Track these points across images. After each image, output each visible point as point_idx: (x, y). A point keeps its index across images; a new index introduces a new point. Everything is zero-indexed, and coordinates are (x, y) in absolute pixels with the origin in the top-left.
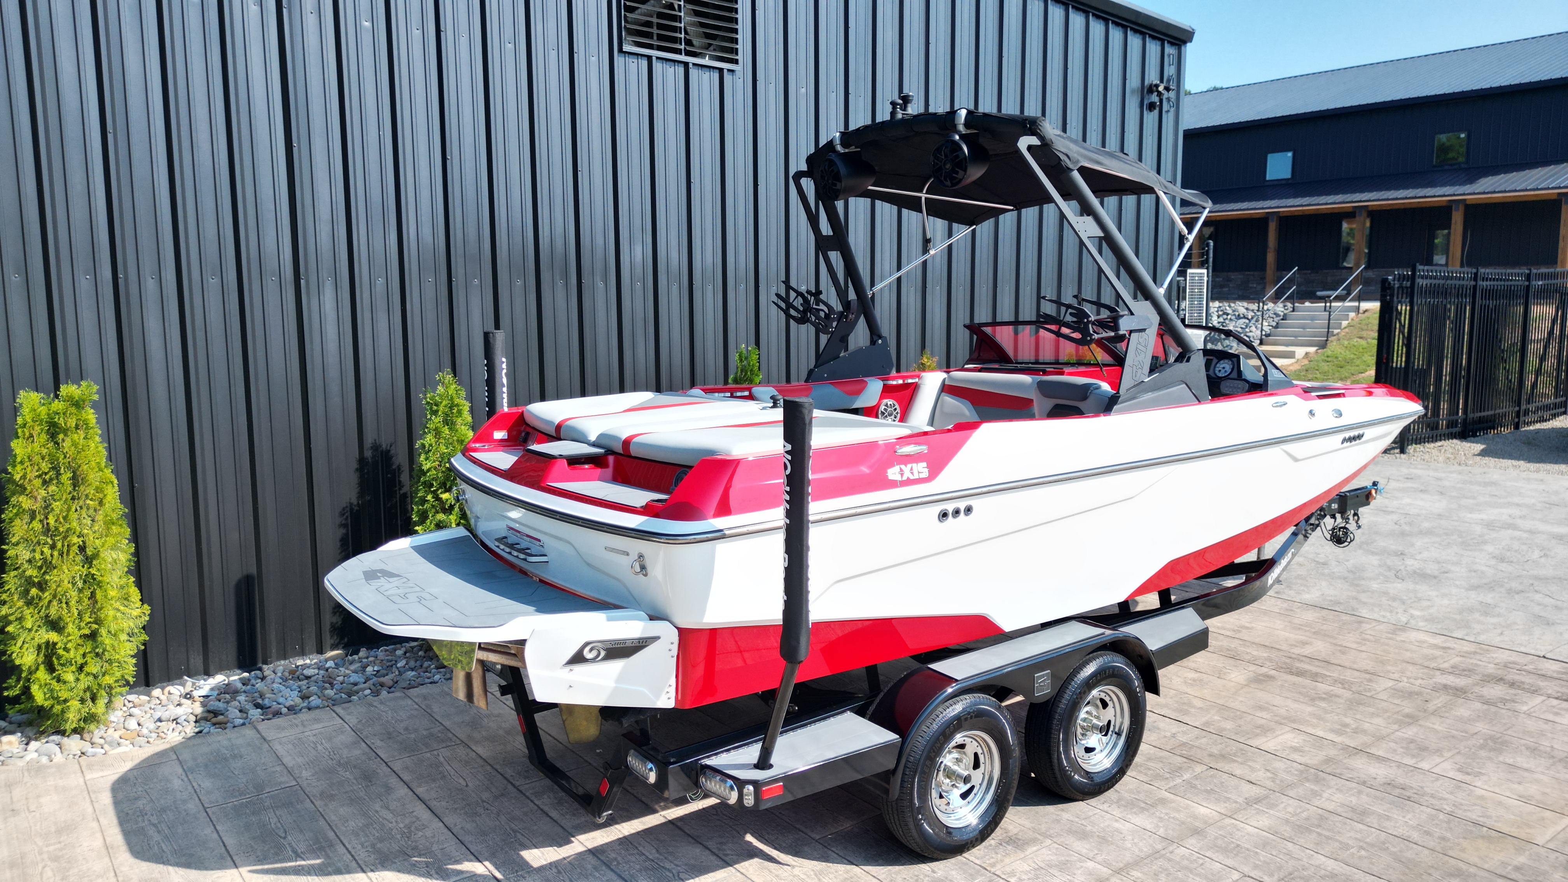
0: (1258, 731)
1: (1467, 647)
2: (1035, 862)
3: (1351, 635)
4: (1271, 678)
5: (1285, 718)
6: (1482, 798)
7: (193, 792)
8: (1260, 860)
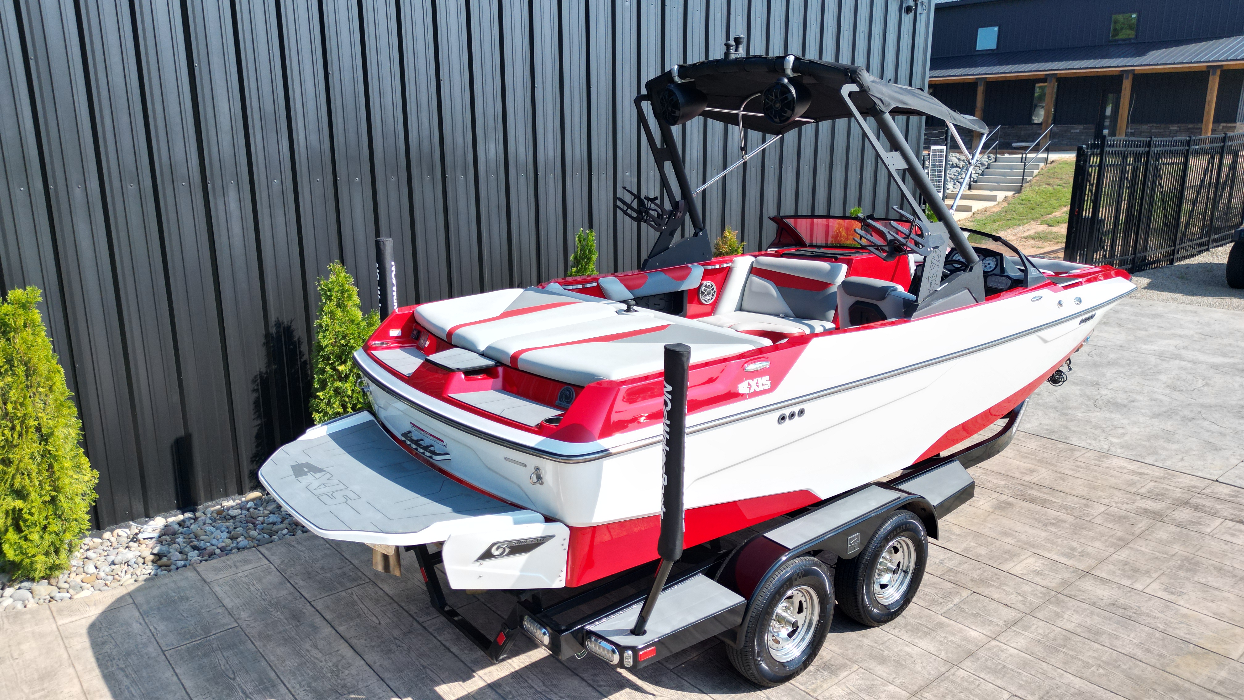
0: (1007, 556)
1: (1159, 473)
2: (847, 687)
3: (1067, 462)
4: (1010, 504)
5: (1025, 544)
6: (1185, 616)
7: (150, 634)
8: (1022, 680)
